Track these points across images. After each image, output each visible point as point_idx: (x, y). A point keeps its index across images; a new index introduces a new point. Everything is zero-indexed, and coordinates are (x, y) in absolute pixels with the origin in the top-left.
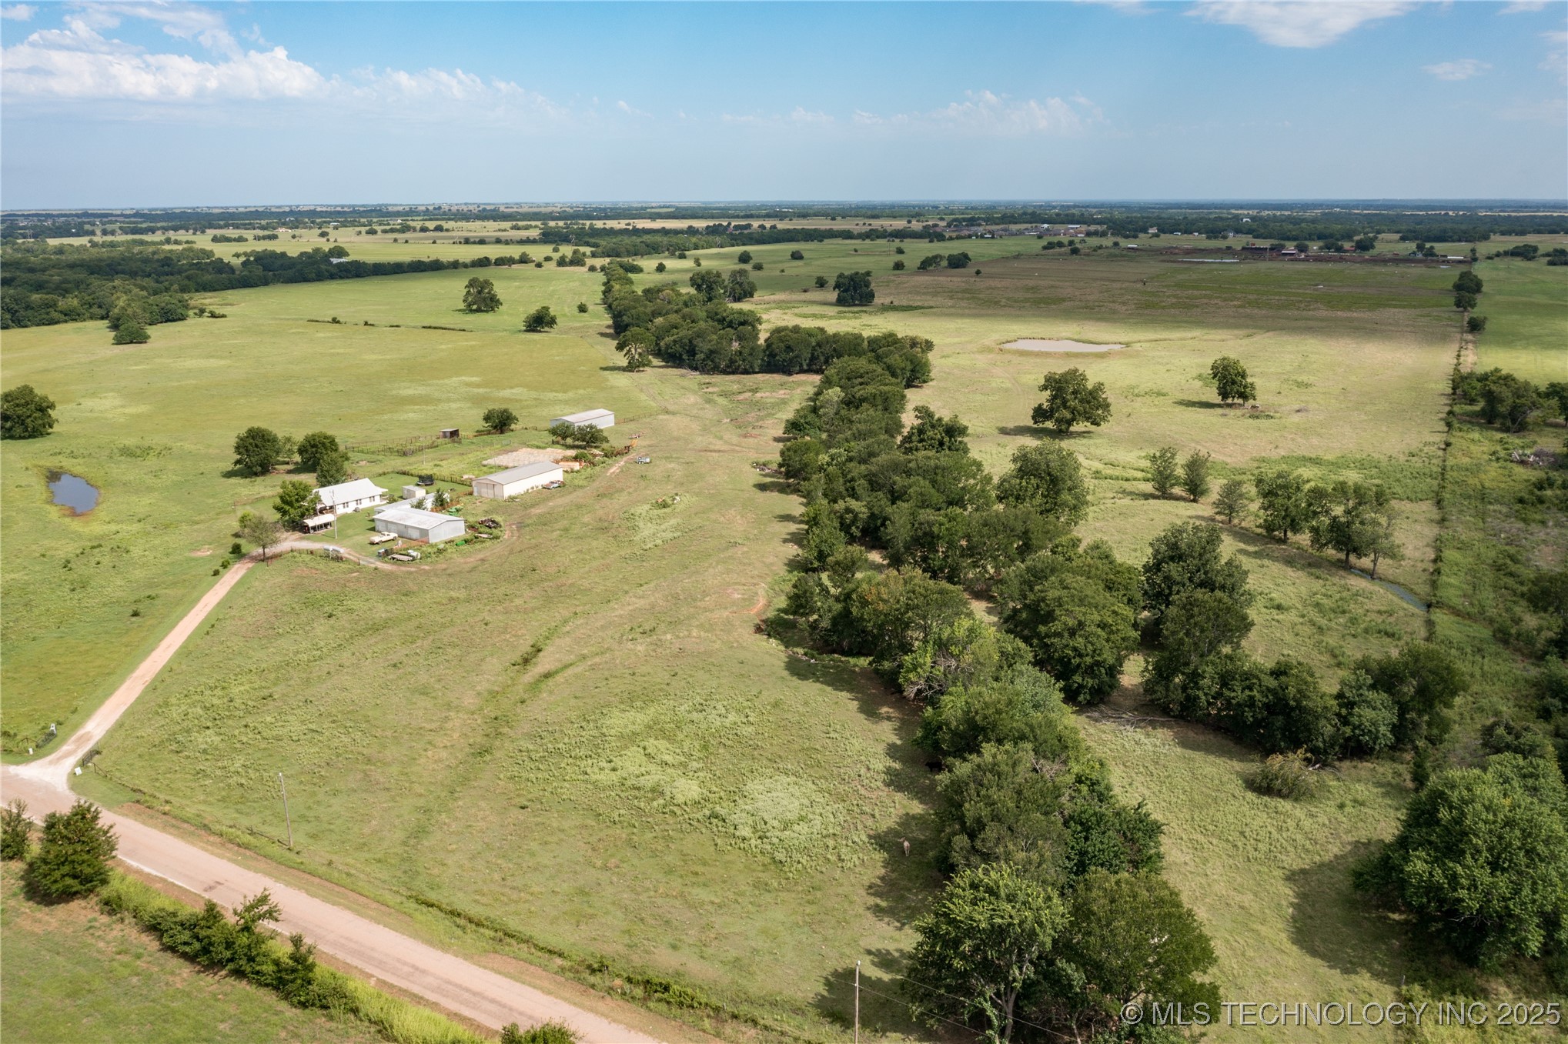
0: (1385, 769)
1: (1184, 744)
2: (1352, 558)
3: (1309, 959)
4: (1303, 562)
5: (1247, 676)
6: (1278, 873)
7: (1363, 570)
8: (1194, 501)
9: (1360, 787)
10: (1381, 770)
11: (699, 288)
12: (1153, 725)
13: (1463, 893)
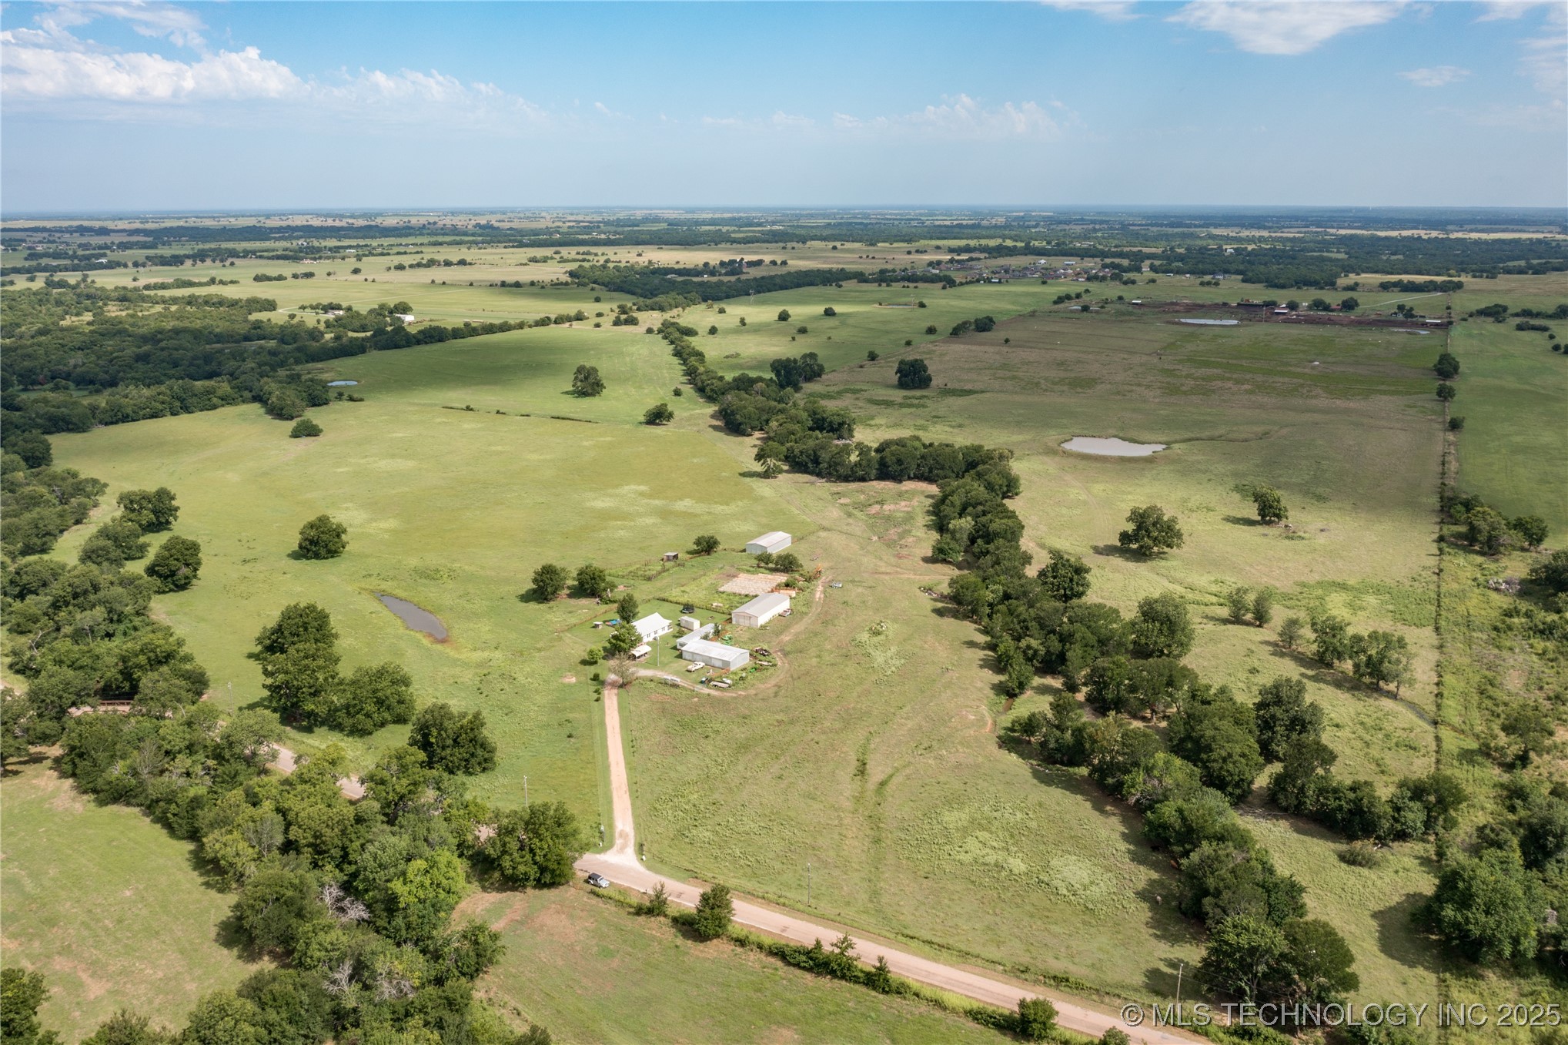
0: (1419, 848)
1: (1298, 831)
2: (1381, 683)
3: (1390, 960)
4: (1347, 685)
5: (1335, 791)
6: (1367, 913)
7: (1388, 692)
8: (1260, 626)
9: (1406, 859)
10: (1416, 848)
11: (778, 374)
12: (1276, 817)
13: (1471, 927)
